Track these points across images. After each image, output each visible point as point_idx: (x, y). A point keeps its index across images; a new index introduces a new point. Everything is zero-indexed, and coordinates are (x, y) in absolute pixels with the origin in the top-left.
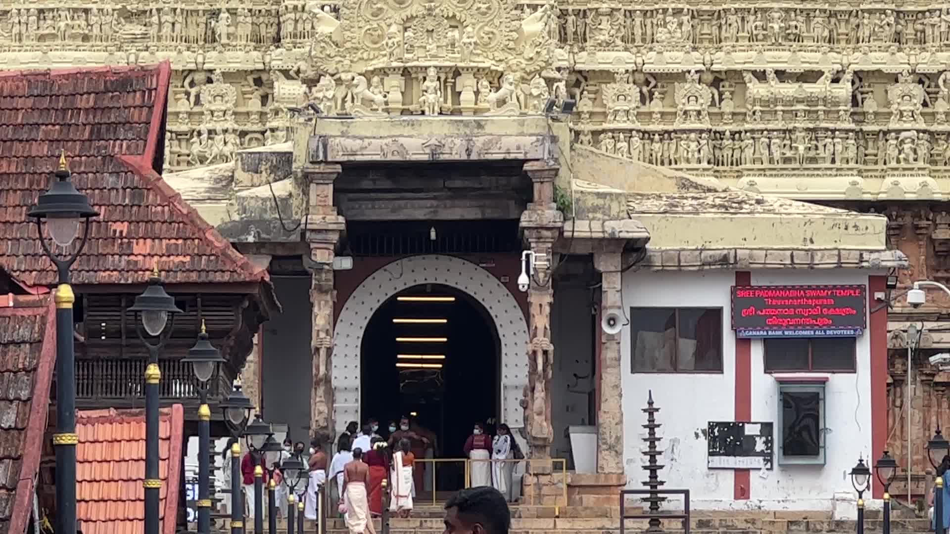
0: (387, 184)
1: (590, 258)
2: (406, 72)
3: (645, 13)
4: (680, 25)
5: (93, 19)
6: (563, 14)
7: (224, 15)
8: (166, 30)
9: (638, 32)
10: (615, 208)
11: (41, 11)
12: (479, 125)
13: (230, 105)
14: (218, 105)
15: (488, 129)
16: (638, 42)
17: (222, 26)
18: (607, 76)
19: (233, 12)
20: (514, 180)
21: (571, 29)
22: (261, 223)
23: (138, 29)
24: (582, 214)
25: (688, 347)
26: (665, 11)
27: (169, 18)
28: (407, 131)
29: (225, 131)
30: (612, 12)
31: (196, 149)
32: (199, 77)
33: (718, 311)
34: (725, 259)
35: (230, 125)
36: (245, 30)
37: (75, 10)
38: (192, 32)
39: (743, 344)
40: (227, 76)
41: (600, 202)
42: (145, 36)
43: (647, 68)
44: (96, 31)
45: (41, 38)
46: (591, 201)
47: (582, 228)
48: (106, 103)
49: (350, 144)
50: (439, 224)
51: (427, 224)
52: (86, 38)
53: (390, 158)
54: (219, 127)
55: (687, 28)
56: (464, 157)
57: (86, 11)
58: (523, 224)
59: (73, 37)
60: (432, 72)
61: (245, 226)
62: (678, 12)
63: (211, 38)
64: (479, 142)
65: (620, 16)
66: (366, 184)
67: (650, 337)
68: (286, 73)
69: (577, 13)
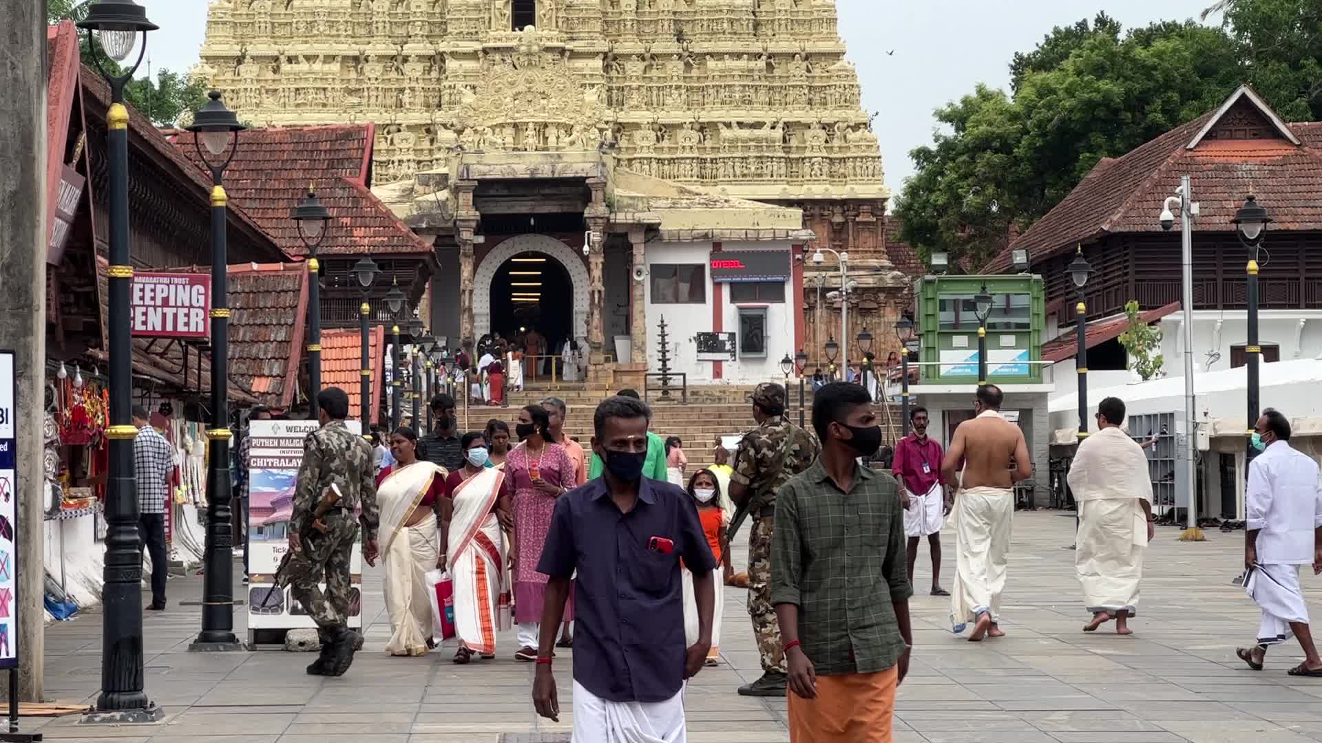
0: (505, 192)
1: (625, 235)
2: (515, 126)
3: (659, 88)
4: (680, 95)
5: (328, 94)
6: (610, 89)
7: (407, 91)
8: (373, 100)
9: (655, 99)
10: (640, 205)
11: (297, 89)
12: (559, 156)
13: (411, 145)
14: (404, 145)
15: (565, 159)
16: (655, 106)
17: (406, 98)
18: (637, 126)
19: (413, 89)
20: (581, 189)
21: (615, 98)
22: (430, 216)
23: (355, 100)
24: (620, 209)
25: (684, 288)
26: (671, 87)
27: (375, 93)
28: (517, 160)
29: (409, 161)
30: (638, 88)
31: (391, 171)
32: (393, 128)
33: (702, 267)
34: (706, 235)
35: (412, 157)
36: (420, 99)
37: (318, 89)
38: (389, 102)
39: (717, 286)
40: (409, 128)
41: (631, 202)
42: (360, 104)
43: (660, 121)
44: (330, 101)
45: (298, 105)
46: (626, 201)
47: (621, 218)
48: (337, 146)
49: (482, 168)
50: (535, 216)
51: (528, 216)
52: (324, 105)
53: (506, 177)
54: (405, 158)
55: (684, 97)
56: (551, 176)
57: (325, 89)
58: (586, 215)
59: (317, 105)
60: (531, 126)
61: (420, 218)
62: (678, 87)
63: (400, 105)
64: (559, 166)
65: (644, 90)
66: (492, 192)
67: (662, 282)
68: (445, 126)
69: (618, 89)
